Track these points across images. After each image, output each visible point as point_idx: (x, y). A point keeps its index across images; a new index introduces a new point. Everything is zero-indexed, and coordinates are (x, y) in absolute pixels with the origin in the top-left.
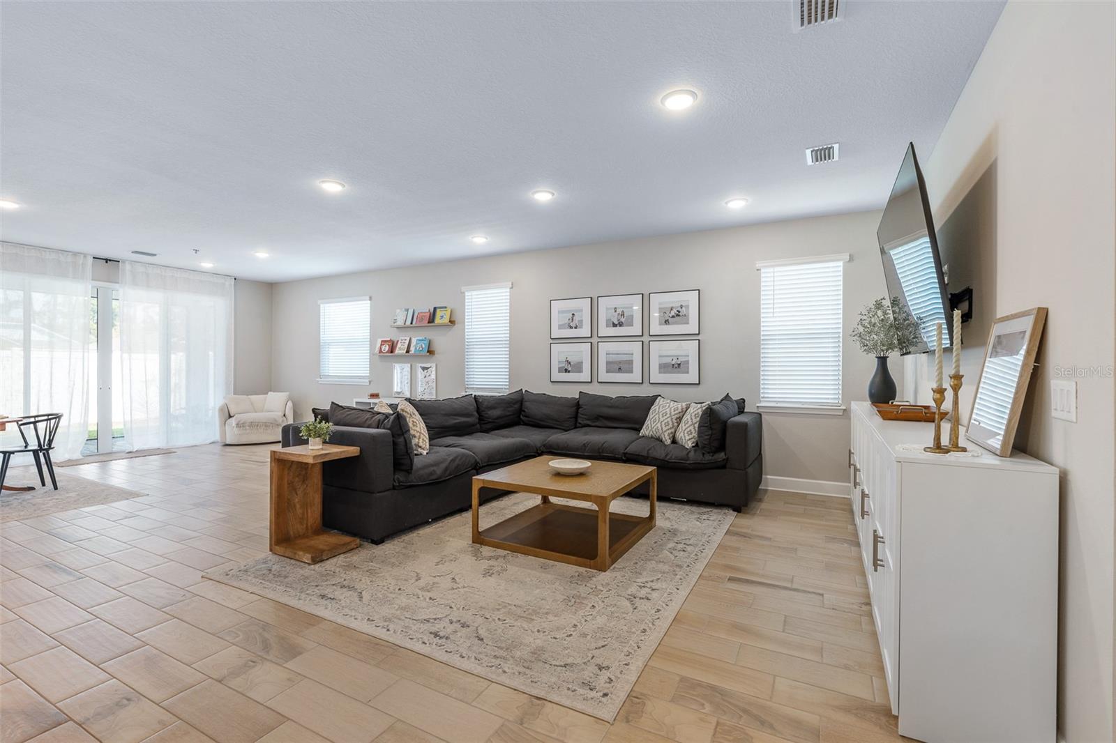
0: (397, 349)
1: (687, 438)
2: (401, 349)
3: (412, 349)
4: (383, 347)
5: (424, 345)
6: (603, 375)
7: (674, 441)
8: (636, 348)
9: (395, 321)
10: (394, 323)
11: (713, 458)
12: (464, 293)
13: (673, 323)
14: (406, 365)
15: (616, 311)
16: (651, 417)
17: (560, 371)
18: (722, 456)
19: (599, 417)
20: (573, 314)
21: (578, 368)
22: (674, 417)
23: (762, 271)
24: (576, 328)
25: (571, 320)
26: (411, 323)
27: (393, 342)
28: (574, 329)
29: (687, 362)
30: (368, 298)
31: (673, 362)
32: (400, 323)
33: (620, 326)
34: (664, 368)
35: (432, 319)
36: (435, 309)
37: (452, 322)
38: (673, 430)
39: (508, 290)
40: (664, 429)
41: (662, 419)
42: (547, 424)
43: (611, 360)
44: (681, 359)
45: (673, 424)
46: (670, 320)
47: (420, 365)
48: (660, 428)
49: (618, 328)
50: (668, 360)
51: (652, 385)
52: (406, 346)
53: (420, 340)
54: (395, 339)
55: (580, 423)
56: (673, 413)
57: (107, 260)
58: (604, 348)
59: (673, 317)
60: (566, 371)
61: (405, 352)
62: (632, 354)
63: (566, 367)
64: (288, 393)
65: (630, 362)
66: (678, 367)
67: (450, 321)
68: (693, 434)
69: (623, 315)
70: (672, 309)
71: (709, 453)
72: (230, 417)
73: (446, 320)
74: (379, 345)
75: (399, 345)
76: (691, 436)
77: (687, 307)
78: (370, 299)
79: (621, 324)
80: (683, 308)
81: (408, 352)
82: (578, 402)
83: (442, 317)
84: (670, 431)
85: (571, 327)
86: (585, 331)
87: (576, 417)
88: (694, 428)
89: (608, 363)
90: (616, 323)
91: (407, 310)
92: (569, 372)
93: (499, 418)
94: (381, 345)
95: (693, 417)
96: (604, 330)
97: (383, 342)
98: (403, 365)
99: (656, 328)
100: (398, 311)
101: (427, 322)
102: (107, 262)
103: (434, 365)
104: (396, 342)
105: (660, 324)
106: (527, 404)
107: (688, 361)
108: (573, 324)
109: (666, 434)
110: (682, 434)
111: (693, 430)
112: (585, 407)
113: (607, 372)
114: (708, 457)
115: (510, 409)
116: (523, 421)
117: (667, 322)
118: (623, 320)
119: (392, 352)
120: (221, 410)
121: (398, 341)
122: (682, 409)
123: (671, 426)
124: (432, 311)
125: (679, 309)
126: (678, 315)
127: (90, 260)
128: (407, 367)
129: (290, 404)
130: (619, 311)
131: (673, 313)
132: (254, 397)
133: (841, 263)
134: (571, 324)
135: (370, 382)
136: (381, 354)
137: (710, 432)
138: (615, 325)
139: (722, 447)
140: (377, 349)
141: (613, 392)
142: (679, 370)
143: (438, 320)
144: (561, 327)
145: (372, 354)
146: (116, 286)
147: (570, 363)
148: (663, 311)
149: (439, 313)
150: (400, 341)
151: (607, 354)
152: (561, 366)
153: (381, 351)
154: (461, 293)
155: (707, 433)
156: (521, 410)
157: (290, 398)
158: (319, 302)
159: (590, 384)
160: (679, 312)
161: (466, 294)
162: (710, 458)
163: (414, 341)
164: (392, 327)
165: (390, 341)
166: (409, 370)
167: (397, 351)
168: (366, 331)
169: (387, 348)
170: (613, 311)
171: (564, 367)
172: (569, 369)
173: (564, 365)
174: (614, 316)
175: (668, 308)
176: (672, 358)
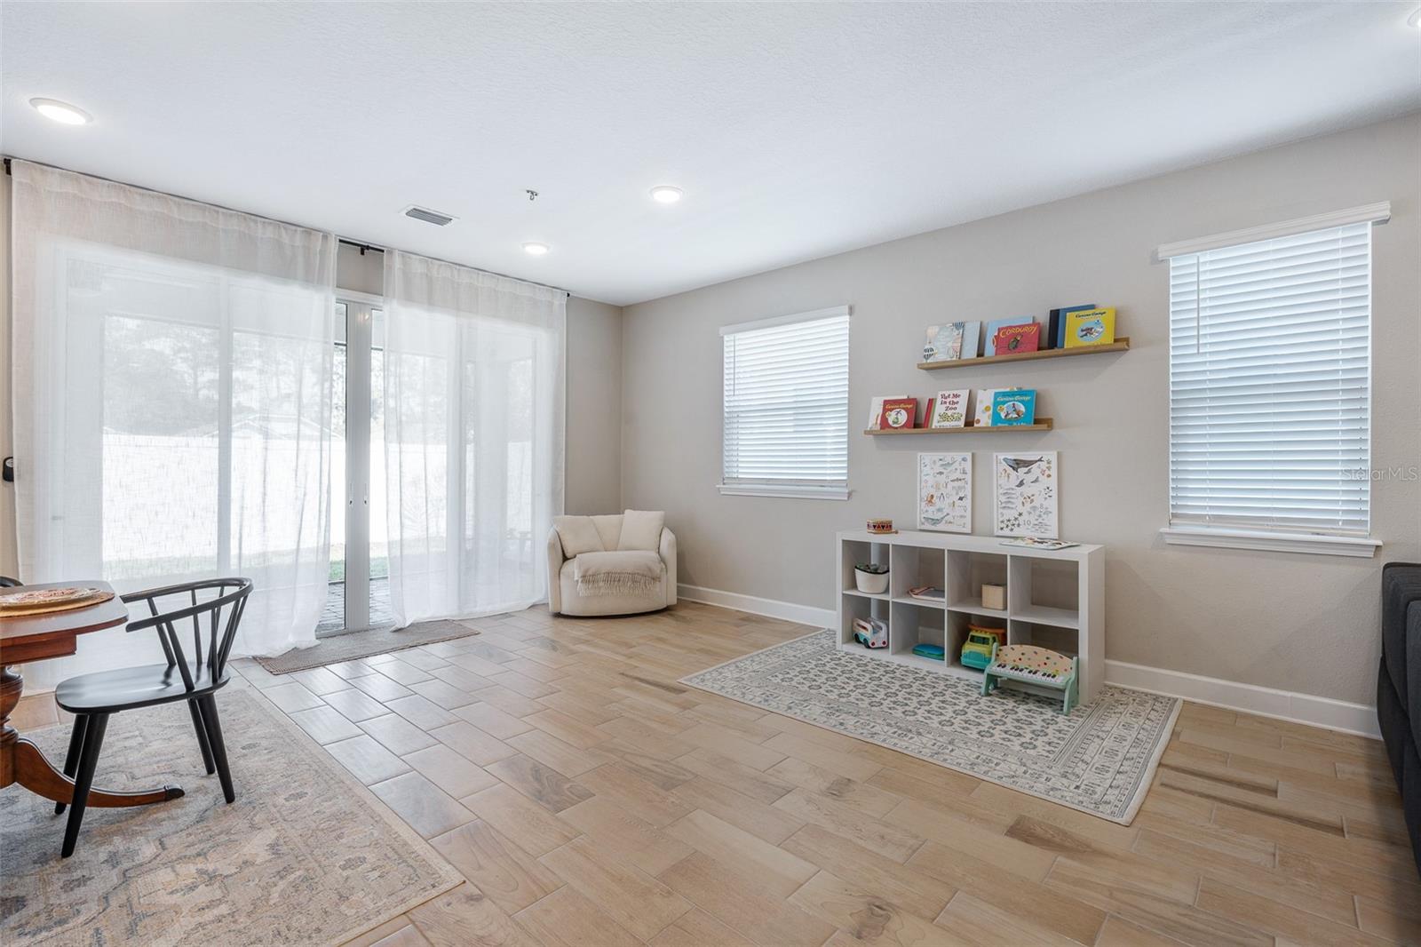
0: (935, 417)
2: (945, 418)
3: (984, 419)
4: (891, 417)
9: (929, 353)
10: (927, 357)
12: (1165, 261)
14: (958, 456)
26: (980, 354)
27: (918, 404)
30: (846, 309)
32: (941, 356)
36: (1056, 316)
37: (1119, 342)
39: (1364, 233)
47: (1001, 457)
52: (962, 409)
53: (1005, 394)
54: (923, 397)
57: (364, 249)
61: (961, 423)
64: (662, 513)
67: (1113, 341)
72: (565, 559)
73: (1102, 340)
74: (876, 409)
75: (939, 409)
78: (851, 311)
81: (969, 423)
83: (1088, 331)
91: (962, 325)
94: (885, 410)
97: (889, 405)
98: (948, 456)
100: (933, 331)
101: (1036, 346)
102: (362, 253)
103: (1052, 456)
104: (928, 403)
119: (916, 426)
120: (551, 547)
121: (931, 402)
124: (1044, 319)
127: (334, 246)
128: (959, 459)
129: (668, 537)
132: (600, 519)
135: (850, 495)
136: (888, 431)
140: (873, 421)
143: (1072, 337)
145: (856, 432)
146: (378, 300)
149: (1074, 323)
150: (939, 400)
153: (884, 423)
154: (1154, 261)
157: (667, 524)
158: (722, 330)
161: (1174, 263)
163: (985, 399)
164: (921, 367)
165: (909, 401)
166: (968, 466)
167: (936, 423)
168: (835, 384)
169: (903, 417)
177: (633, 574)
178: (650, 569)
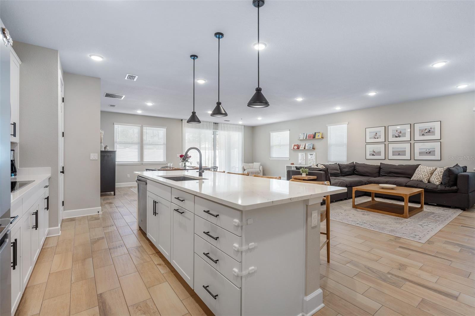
0: (300, 147)
1: (436, 181)
2: (302, 148)
3: (306, 148)
5: (312, 147)
6: (391, 156)
7: (429, 182)
8: (407, 146)
9: (299, 138)
11: (450, 188)
12: (327, 127)
14: (304, 153)
15: (397, 131)
16: (417, 172)
17: (370, 155)
18: (455, 188)
19: (390, 173)
20: (376, 133)
21: (379, 154)
22: (429, 173)
24: (377, 138)
25: (375, 136)
26: (306, 138)
27: (298, 145)
28: (377, 139)
29: (434, 151)
30: (289, 130)
31: (427, 151)
32: (301, 138)
34: (422, 153)
35: (314, 137)
36: (315, 133)
37: (322, 138)
38: (428, 178)
39: (346, 125)
40: (424, 177)
41: (422, 173)
42: (366, 175)
43: (394, 151)
44: (432, 150)
45: (428, 175)
46: (425, 134)
47: (309, 153)
48: (422, 177)
49: (398, 138)
50: (424, 150)
51: (415, 161)
52: (304, 147)
53: (309, 144)
54: (299, 144)
55: (381, 175)
56: (428, 171)
57: (215, 123)
58: (391, 146)
59: (427, 133)
60: (373, 155)
61: (303, 149)
62: (405, 148)
63: (373, 154)
64: (260, 163)
65: (405, 151)
67: (322, 137)
68: (440, 179)
69: (400, 132)
70: (426, 130)
71: (448, 186)
72: (244, 170)
73: (320, 137)
75: (301, 146)
76: (438, 180)
77: (434, 128)
78: (290, 130)
79: (399, 136)
80: (432, 129)
81: (305, 149)
82: (380, 167)
83: (318, 136)
84: (427, 178)
85: (375, 138)
86: (382, 139)
87: (379, 172)
88: (440, 177)
89: (393, 152)
90: (397, 136)
91: (304, 134)
92: (374, 155)
93: (347, 172)
94: (294, 146)
95: (439, 173)
96: (391, 139)
97: (295, 145)
98: (302, 153)
99: (418, 138)
100: (300, 134)
101: (312, 138)
103: (315, 153)
104: (299, 145)
105: (419, 136)
106: (357, 167)
108: (376, 137)
109: (425, 179)
110: (433, 179)
111: (439, 178)
112: (384, 169)
113: (393, 155)
114: (447, 188)
115: (351, 169)
116: (355, 173)
117: (423, 135)
118: (400, 134)
119: (298, 149)
120: (242, 168)
121: (300, 145)
122: (433, 169)
123: (427, 176)
124: (314, 134)
126: (429, 132)
127: (212, 124)
128: (304, 154)
129: (261, 167)
130: (399, 131)
131: (426, 131)
132: (249, 164)
134: (375, 137)
135: (289, 159)
136: (294, 150)
137: (449, 178)
138: (396, 137)
139: (455, 184)
140: (292, 148)
141: (397, 163)
142: (430, 154)
143: (317, 137)
144: (370, 138)
145: (290, 150)
146: (217, 130)
147: (375, 152)
148: (421, 131)
149: (317, 135)
150: (301, 145)
151: (393, 148)
153: (294, 148)
154: (326, 127)
155: (447, 179)
156: (354, 170)
157: (261, 165)
158: (270, 132)
159: (385, 160)
160: (430, 130)
161: (328, 127)
162: (449, 188)
163: (307, 145)
164: (298, 140)
165: (297, 145)
166: (305, 155)
167: (300, 149)
168: (288, 142)
169: (296, 147)
170: (396, 131)
171: (372, 154)
172: (375, 154)
173: (372, 153)
174: (396, 133)
175: (424, 129)
176: (426, 150)
177: (255, 172)
178: (258, 172)
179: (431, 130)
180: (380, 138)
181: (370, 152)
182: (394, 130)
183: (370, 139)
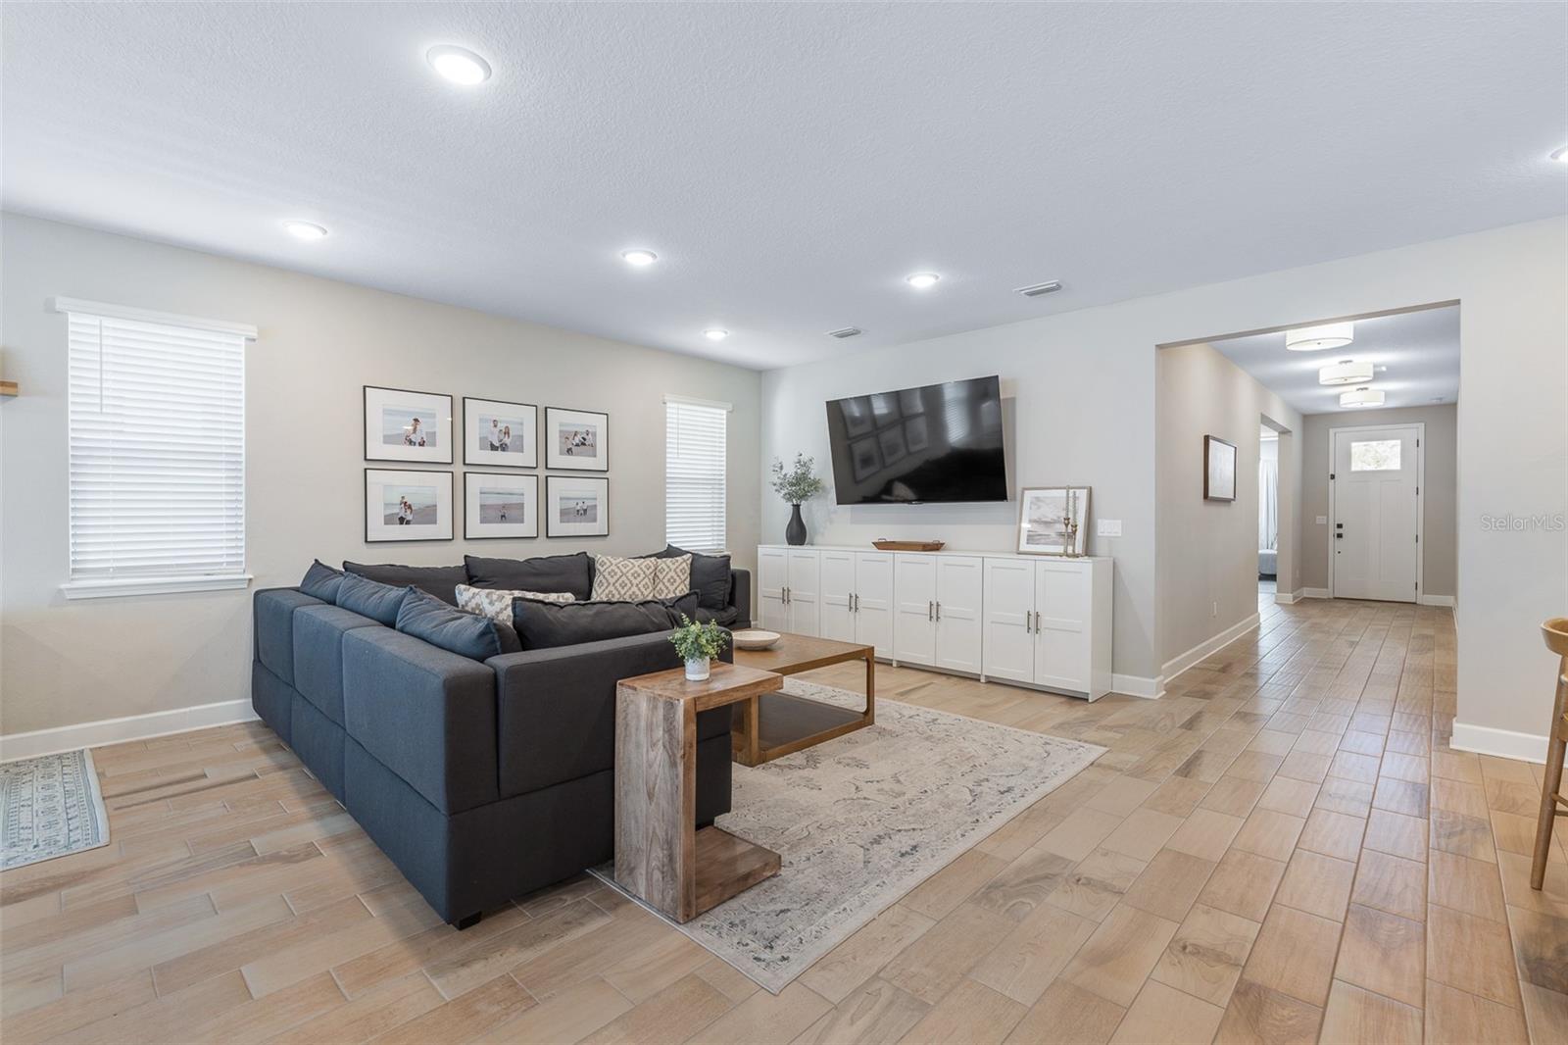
6: (476, 528)
8: (527, 486)
12: (63, 314)
13: (578, 454)
15: (495, 426)
17: (388, 520)
20: (416, 420)
21: (428, 515)
23: (668, 405)
24: (420, 445)
25: (411, 431)
28: (417, 446)
31: (578, 508)
33: (503, 450)
34: (565, 515)
39: (245, 343)
43: (487, 503)
44: (589, 503)
46: (574, 449)
49: (500, 452)
50: (572, 504)
51: (550, 540)
58: (475, 483)
59: (577, 445)
60: (402, 520)
62: (523, 495)
63: (402, 514)
65: (521, 506)
66: (584, 513)
67: (1, 384)
69: (507, 433)
70: (576, 435)
77: (594, 435)
79: (504, 447)
80: (590, 435)
82: (466, 573)
85: (411, 442)
86: (441, 452)
89: (483, 507)
90: (497, 444)
92: (408, 523)
96: (476, 454)
99: (557, 459)
105: (561, 454)
107: (595, 506)
108: (416, 438)
113: (481, 522)
117: (569, 451)
118: (507, 440)
125: (585, 436)
126: (583, 444)
130: (501, 426)
131: (577, 440)
133: (725, 412)
134: (413, 438)
138: (493, 448)
142: (584, 517)
144: (389, 439)
147: (410, 507)
148: (565, 436)
151: (481, 493)
152: (389, 512)
154: (52, 310)
159: (449, 543)
160: (584, 439)
170: (492, 425)
171: (398, 514)
172: (409, 517)
173: (396, 511)
174: (492, 433)
175: (570, 432)
176: (576, 502)
179: (586, 437)
180: (434, 444)
181: (387, 505)
182: (487, 421)
183: (385, 442)
